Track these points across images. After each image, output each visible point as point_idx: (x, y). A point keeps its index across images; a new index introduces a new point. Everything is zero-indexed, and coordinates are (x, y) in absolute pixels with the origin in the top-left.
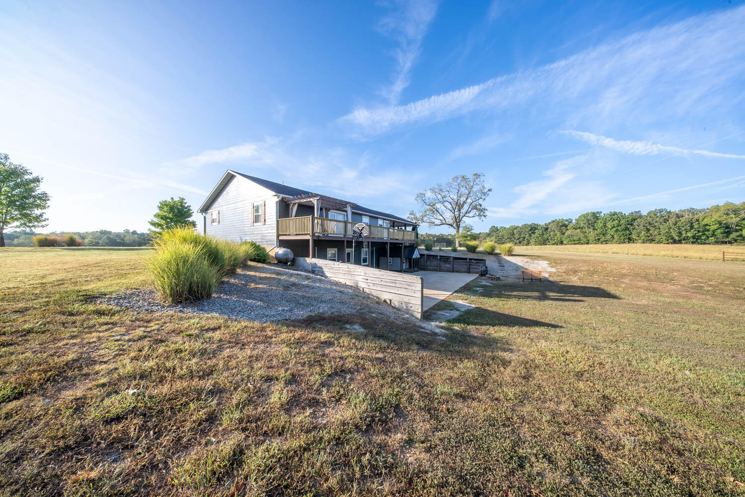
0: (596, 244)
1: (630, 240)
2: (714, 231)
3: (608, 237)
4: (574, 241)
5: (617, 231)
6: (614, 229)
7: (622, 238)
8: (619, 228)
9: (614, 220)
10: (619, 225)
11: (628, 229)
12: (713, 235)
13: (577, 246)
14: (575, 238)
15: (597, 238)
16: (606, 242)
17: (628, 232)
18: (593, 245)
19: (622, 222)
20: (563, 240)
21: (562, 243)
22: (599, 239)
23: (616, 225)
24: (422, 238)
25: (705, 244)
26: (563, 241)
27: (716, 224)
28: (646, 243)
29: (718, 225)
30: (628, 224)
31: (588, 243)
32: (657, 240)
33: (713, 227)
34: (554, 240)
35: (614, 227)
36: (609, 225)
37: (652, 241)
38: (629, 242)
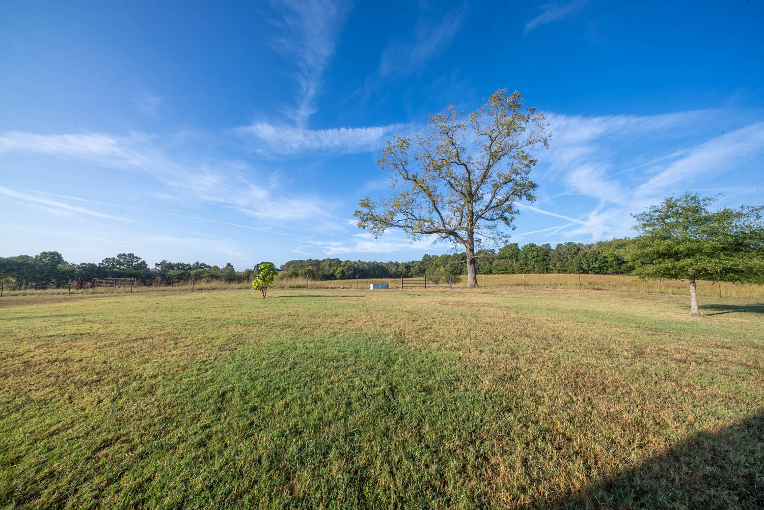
0: (520, 273)
1: (548, 270)
2: (611, 262)
3: (530, 267)
4: (502, 270)
5: (536, 261)
6: (535, 259)
7: (542, 268)
8: (538, 259)
9: (533, 251)
10: (538, 256)
11: (545, 260)
12: (612, 266)
13: (505, 275)
14: (502, 267)
15: (521, 268)
16: (528, 272)
17: (545, 263)
18: (518, 275)
19: (540, 253)
20: (492, 269)
21: (491, 273)
22: (522, 269)
23: (535, 256)
24: (356, 266)
25: (605, 274)
26: (491, 271)
27: (612, 257)
28: (561, 273)
29: (613, 258)
30: (545, 255)
31: (513, 273)
32: (570, 271)
33: (610, 259)
34: (485, 269)
35: (534, 258)
36: (530, 256)
37: (565, 271)
38: (547, 273)
